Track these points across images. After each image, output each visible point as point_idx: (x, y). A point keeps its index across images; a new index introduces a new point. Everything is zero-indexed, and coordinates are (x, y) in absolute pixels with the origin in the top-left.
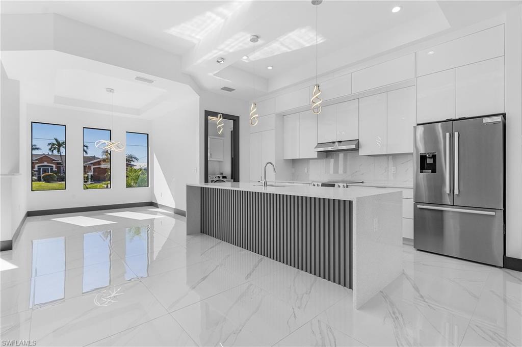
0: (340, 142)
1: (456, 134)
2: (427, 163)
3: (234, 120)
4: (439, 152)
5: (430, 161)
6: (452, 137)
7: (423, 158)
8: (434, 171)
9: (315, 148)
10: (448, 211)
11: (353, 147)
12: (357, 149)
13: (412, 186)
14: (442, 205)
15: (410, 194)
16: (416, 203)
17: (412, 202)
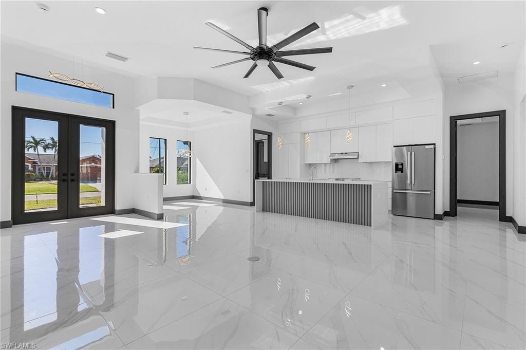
0: (346, 153)
1: (413, 153)
2: (399, 168)
3: (268, 135)
4: (405, 161)
5: (400, 167)
6: (411, 154)
7: (397, 165)
8: (402, 172)
9: (330, 156)
10: (409, 193)
11: (356, 157)
12: (358, 158)
13: (391, 180)
14: (406, 190)
15: (390, 185)
16: (393, 189)
17: (391, 189)
